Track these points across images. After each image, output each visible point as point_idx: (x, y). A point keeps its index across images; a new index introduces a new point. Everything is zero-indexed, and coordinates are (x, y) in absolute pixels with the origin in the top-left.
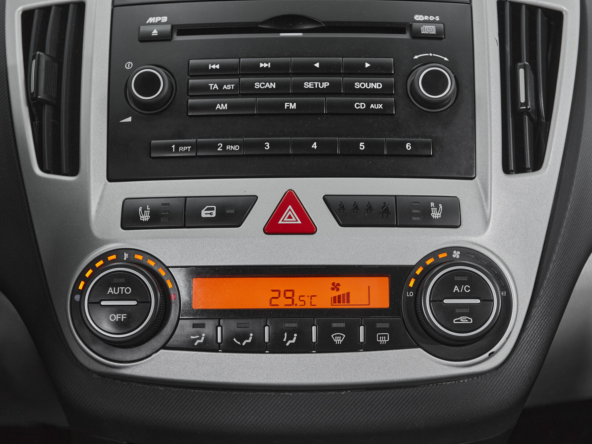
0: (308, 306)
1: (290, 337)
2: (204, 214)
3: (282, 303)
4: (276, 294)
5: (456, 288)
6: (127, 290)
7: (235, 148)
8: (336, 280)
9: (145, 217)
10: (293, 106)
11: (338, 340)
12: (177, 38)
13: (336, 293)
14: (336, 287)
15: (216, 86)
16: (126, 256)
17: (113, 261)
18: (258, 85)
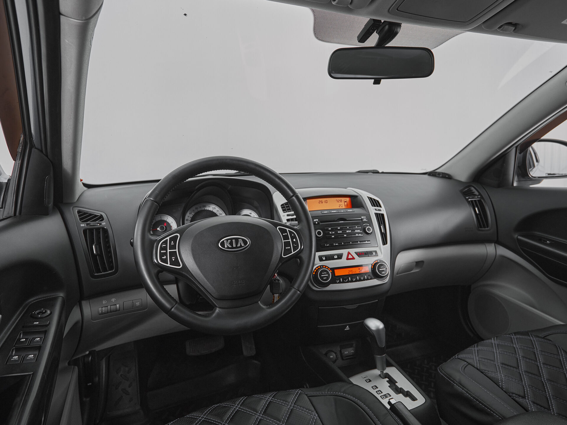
0: (355, 273)
1: (354, 279)
2: (335, 257)
3: (351, 273)
4: (349, 271)
5: (381, 267)
6: (325, 273)
7: (337, 244)
8: (359, 268)
9: (324, 259)
10: (346, 236)
11: (362, 279)
12: (320, 224)
13: (359, 270)
14: (359, 269)
15: (331, 233)
16: (322, 267)
17: (320, 268)
18: (339, 232)
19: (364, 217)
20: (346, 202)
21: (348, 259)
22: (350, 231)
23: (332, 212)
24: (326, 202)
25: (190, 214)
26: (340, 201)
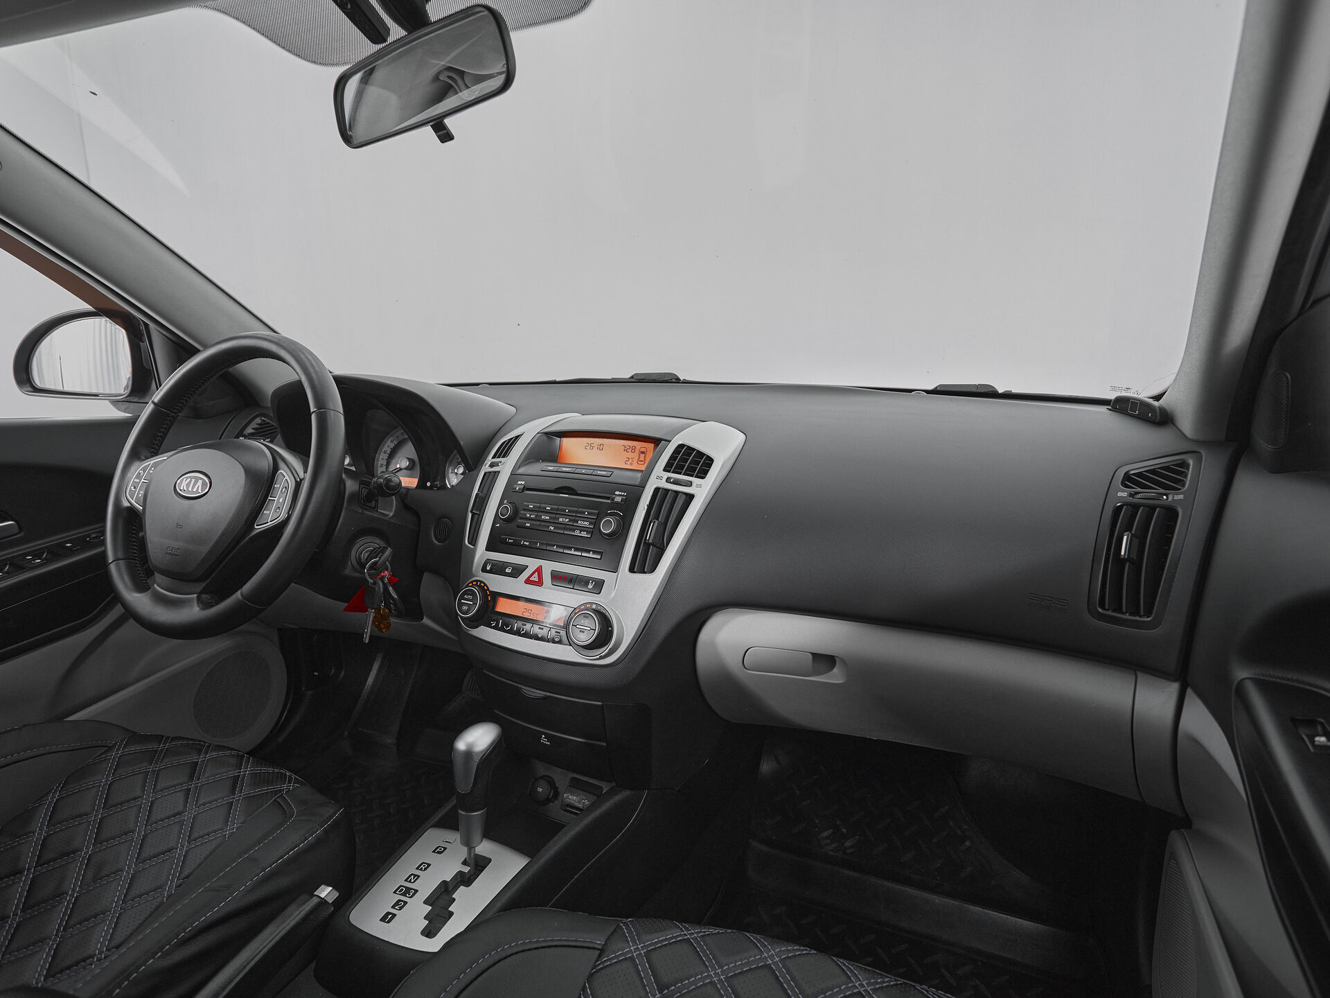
1: (523, 630)
2: (508, 570)
5: (583, 622)
6: (470, 597)
7: (527, 544)
9: (488, 568)
10: (552, 528)
11: (539, 635)
12: (525, 492)
15: (529, 516)
16: (479, 583)
18: (543, 517)
19: (623, 493)
20: (643, 453)
21: (528, 581)
22: (567, 520)
23: (564, 469)
24: (601, 448)
25: (392, 442)
26: (630, 450)
